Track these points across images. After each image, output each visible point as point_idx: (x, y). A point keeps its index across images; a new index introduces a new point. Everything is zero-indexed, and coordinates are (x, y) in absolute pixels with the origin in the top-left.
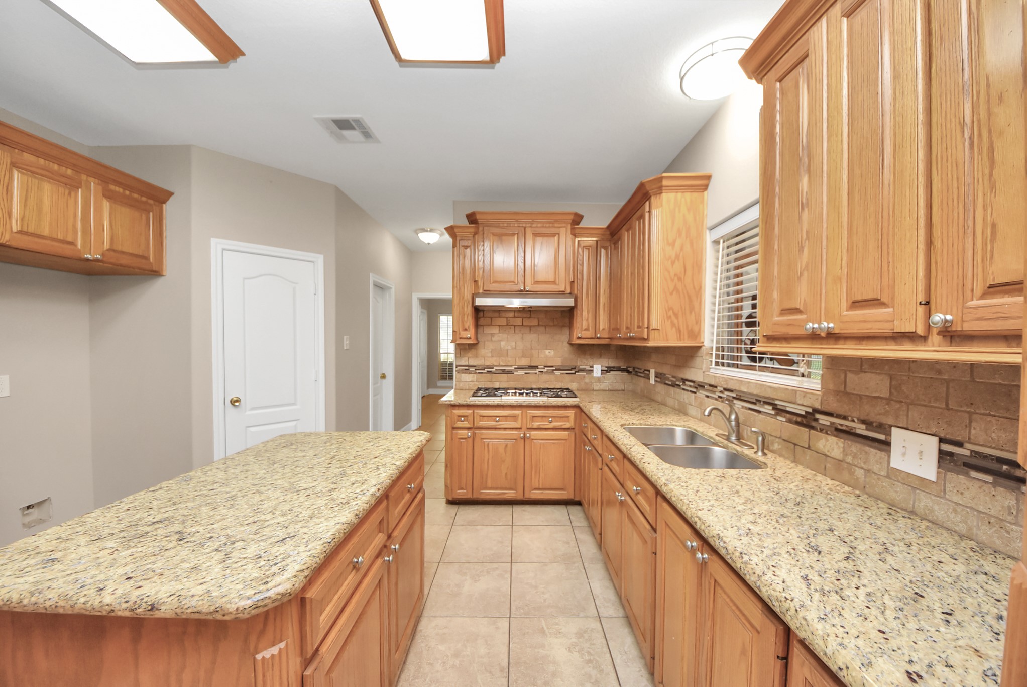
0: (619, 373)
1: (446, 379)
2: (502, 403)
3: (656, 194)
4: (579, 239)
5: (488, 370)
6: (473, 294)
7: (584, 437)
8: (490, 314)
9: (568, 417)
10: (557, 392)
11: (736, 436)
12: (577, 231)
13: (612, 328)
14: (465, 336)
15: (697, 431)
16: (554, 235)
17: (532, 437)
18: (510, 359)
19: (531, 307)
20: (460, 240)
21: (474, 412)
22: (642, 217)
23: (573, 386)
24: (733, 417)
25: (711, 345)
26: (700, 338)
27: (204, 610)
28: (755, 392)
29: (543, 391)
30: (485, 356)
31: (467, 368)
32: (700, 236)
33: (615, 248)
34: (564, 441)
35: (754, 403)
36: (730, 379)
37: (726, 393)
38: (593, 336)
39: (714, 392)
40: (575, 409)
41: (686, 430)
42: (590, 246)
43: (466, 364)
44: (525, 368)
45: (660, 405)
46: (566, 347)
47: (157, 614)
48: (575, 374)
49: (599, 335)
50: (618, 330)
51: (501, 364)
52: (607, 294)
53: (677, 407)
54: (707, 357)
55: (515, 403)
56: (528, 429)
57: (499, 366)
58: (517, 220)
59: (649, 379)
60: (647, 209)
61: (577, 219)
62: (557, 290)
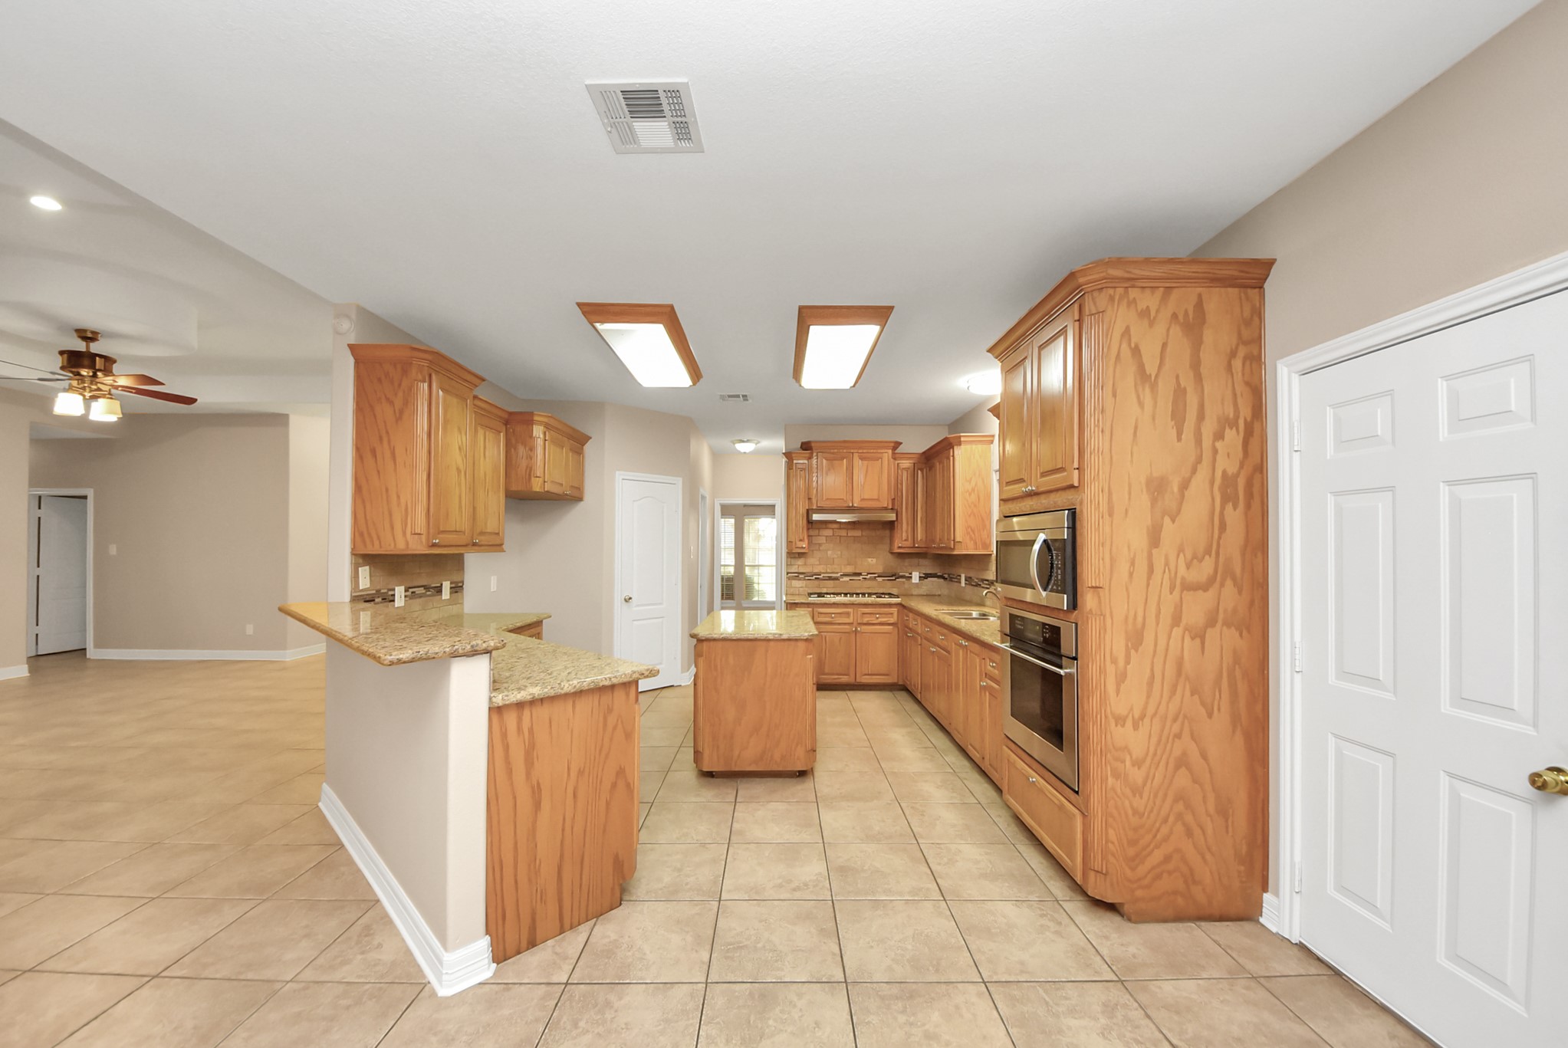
0: (936, 579)
2: (833, 603)
3: (957, 445)
4: (899, 462)
5: (816, 577)
6: (808, 511)
7: (906, 626)
8: (821, 527)
9: (892, 614)
10: (881, 594)
12: (896, 456)
13: (928, 540)
14: (799, 546)
16: (877, 459)
17: (862, 632)
18: (836, 566)
19: (858, 521)
21: (813, 609)
22: (948, 457)
23: (895, 591)
26: (990, 549)
29: (869, 594)
30: (813, 564)
31: (796, 575)
32: (990, 475)
33: (929, 472)
34: (889, 634)
38: (912, 546)
40: (899, 607)
42: (908, 468)
43: (796, 571)
44: (850, 575)
46: (888, 556)
48: (895, 580)
49: (917, 545)
50: (933, 541)
51: (828, 571)
55: (848, 602)
56: (859, 624)
57: (827, 573)
58: (846, 448)
59: (961, 583)
60: (951, 454)
61: (898, 444)
62: (881, 506)
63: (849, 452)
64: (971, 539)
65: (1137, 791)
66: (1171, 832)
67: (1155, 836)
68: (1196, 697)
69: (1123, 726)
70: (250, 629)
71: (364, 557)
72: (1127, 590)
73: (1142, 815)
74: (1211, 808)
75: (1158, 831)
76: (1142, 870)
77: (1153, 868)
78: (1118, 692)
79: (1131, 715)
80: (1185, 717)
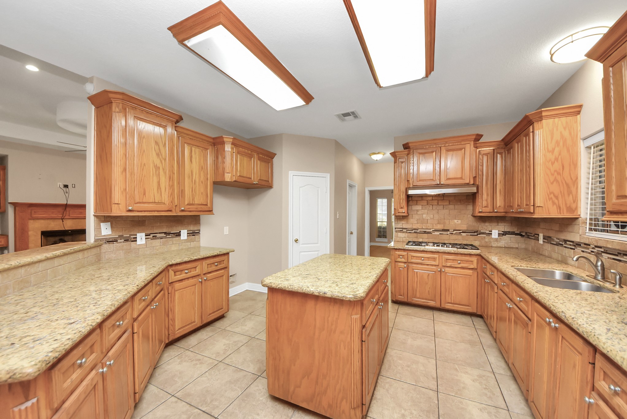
0: (513, 236)
1: (381, 237)
2: (426, 250)
3: (537, 121)
4: (480, 149)
5: (415, 231)
6: (406, 188)
7: (484, 274)
8: (416, 199)
9: (472, 261)
10: (464, 246)
11: (602, 276)
12: (478, 145)
13: (506, 205)
14: (401, 212)
15: (572, 273)
16: (461, 149)
17: (446, 272)
18: (429, 225)
19: (444, 194)
20: (399, 159)
21: (408, 253)
22: (527, 135)
23: (476, 243)
24: (599, 263)
25: (586, 217)
26: (577, 213)
27: (340, 296)
28: (617, 248)
29: (454, 245)
30: (412, 223)
31: (401, 229)
32: (575, 144)
33: (508, 153)
34: (469, 276)
35: (617, 255)
36: (599, 239)
37: (597, 249)
38: (492, 211)
39: (588, 249)
40: (478, 257)
41: (564, 273)
42: (489, 153)
43: (401, 227)
44: (440, 231)
45: (547, 258)
46: (471, 218)
47: (326, 295)
48: (477, 235)
49: (496, 210)
50: (511, 207)
51: (423, 227)
52: (503, 182)
53: (560, 259)
54: (583, 225)
55: (435, 251)
56: (443, 266)
57: (422, 229)
58: (435, 144)
59: (539, 240)
60: (531, 130)
61: (478, 137)
62: (464, 183)
63: (438, 146)
64: (554, 203)
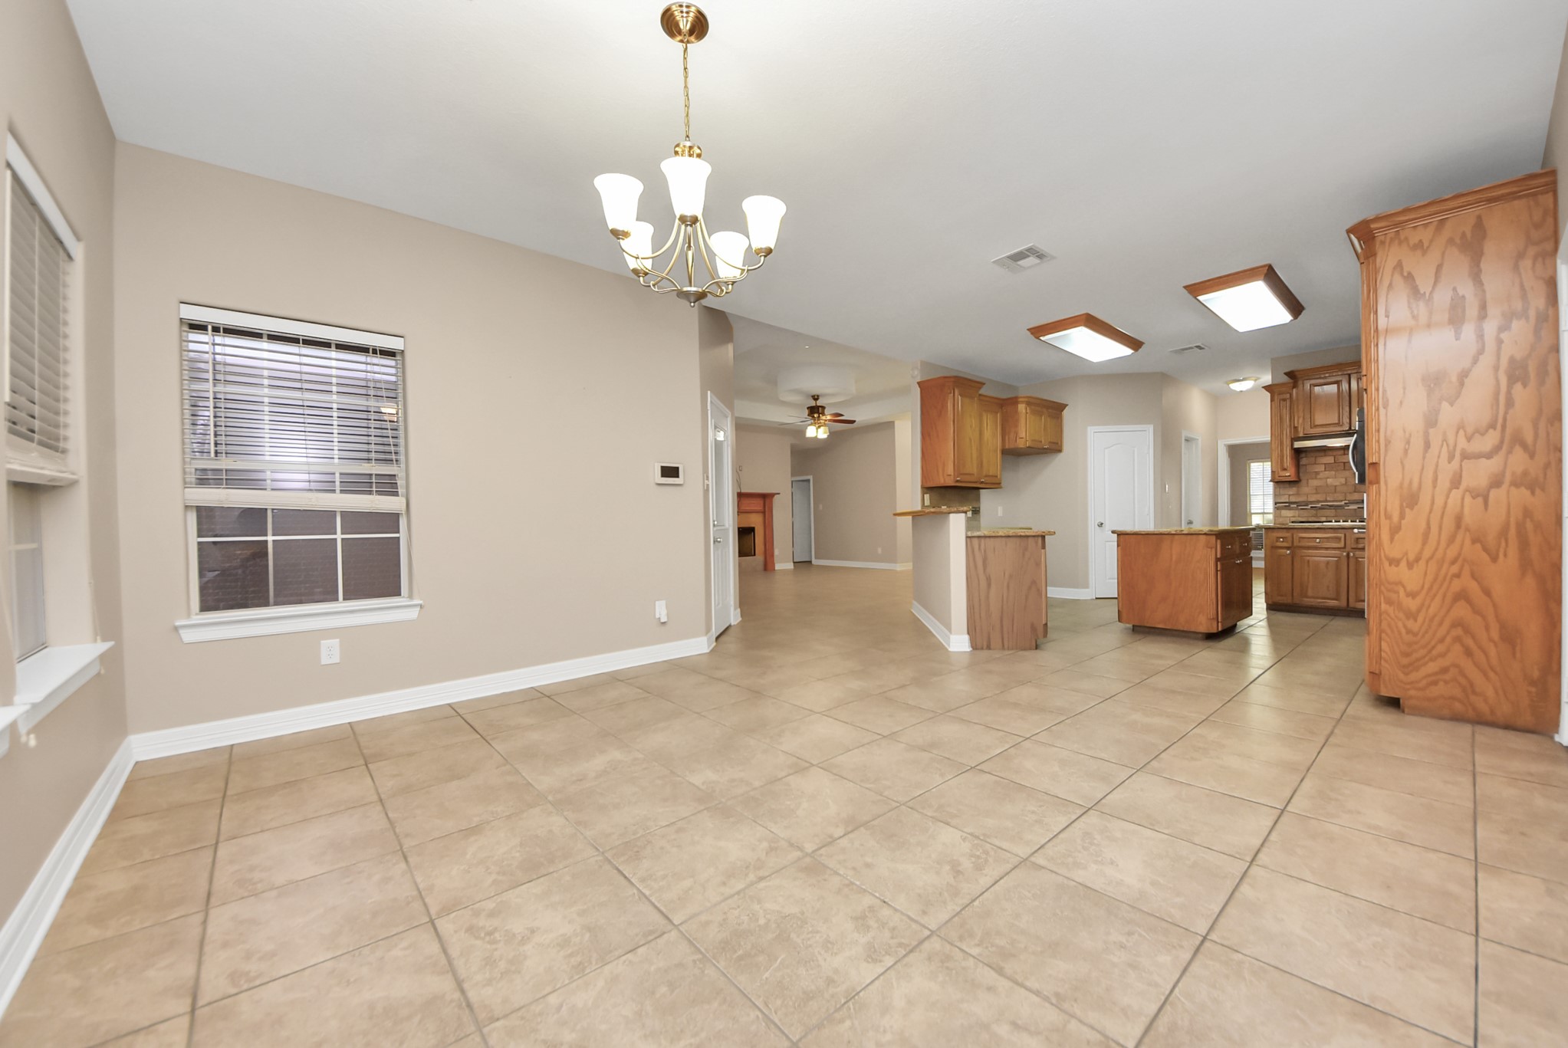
2: (1323, 527)
6: (1292, 438)
8: (1312, 454)
14: (1286, 475)
20: (1279, 394)
21: (1293, 534)
30: (1309, 493)
31: (1286, 504)
43: (1287, 501)
51: (1328, 499)
55: (1338, 527)
56: (1352, 548)
58: (1341, 370)
63: (1345, 373)
65: (1411, 615)
66: (1448, 650)
67: (1430, 651)
68: (1478, 546)
69: (1397, 566)
70: (880, 551)
71: (927, 489)
72: (1402, 463)
73: (1415, 635)
74: (1495, 635)
75: (1433, 647)
76: (1414, 676)
77: (1429, 675)
78: (1392, 539)
79: (1405, 559)
80: (1465, 560)
